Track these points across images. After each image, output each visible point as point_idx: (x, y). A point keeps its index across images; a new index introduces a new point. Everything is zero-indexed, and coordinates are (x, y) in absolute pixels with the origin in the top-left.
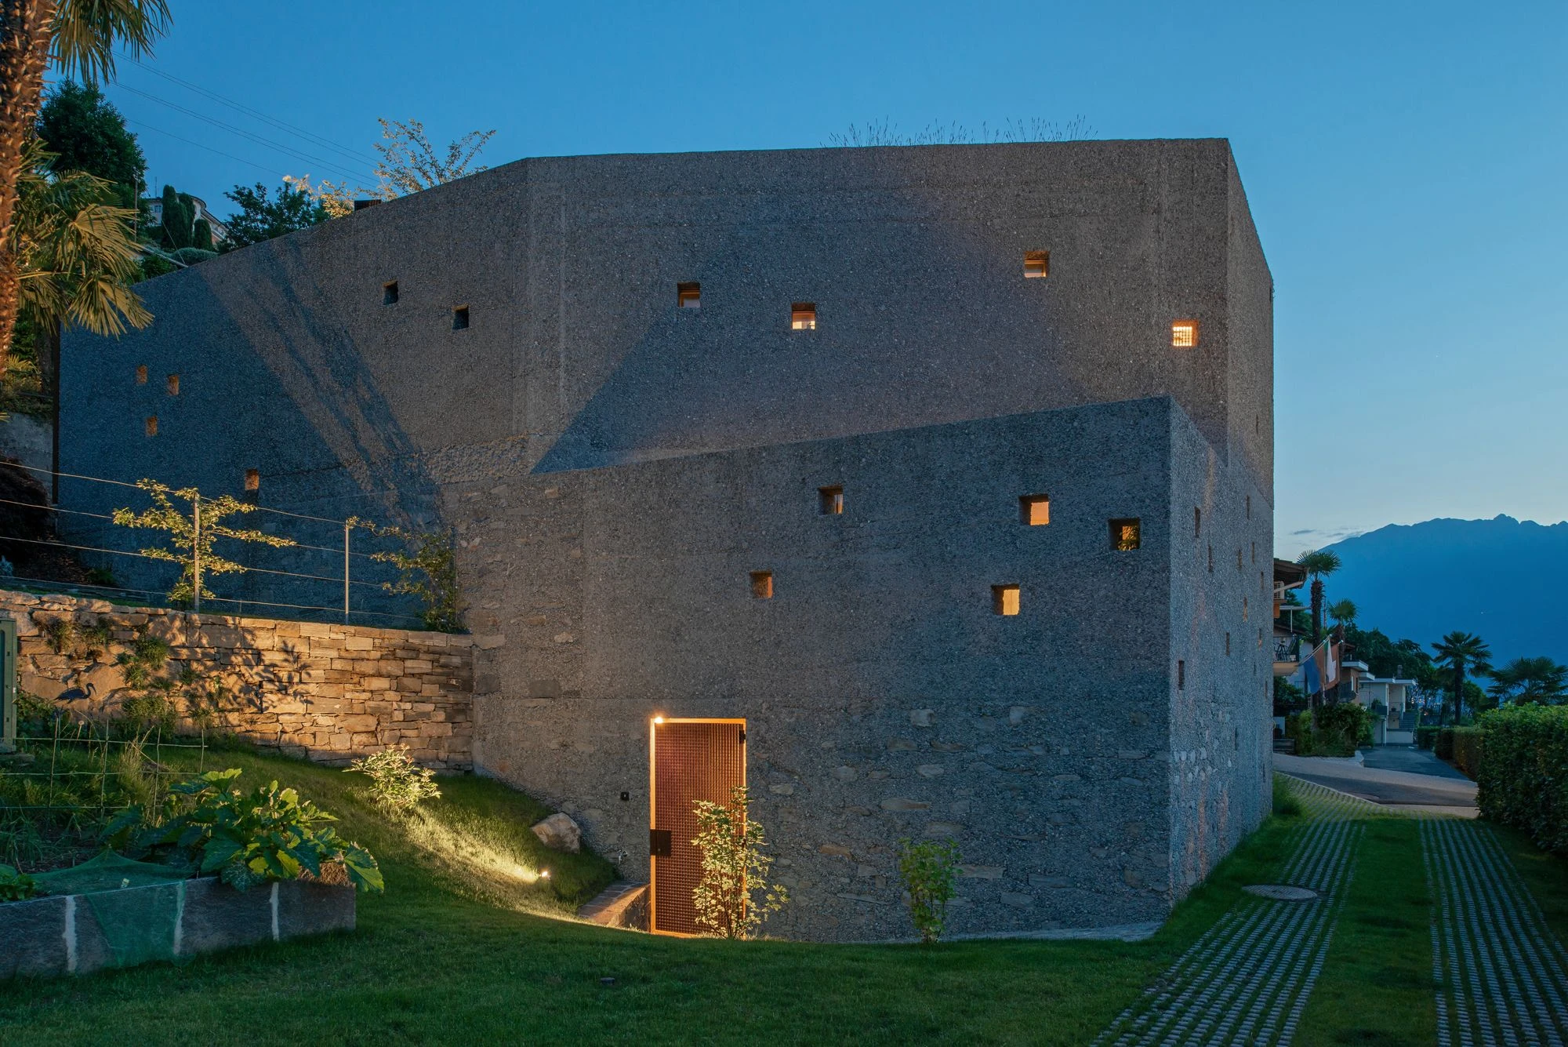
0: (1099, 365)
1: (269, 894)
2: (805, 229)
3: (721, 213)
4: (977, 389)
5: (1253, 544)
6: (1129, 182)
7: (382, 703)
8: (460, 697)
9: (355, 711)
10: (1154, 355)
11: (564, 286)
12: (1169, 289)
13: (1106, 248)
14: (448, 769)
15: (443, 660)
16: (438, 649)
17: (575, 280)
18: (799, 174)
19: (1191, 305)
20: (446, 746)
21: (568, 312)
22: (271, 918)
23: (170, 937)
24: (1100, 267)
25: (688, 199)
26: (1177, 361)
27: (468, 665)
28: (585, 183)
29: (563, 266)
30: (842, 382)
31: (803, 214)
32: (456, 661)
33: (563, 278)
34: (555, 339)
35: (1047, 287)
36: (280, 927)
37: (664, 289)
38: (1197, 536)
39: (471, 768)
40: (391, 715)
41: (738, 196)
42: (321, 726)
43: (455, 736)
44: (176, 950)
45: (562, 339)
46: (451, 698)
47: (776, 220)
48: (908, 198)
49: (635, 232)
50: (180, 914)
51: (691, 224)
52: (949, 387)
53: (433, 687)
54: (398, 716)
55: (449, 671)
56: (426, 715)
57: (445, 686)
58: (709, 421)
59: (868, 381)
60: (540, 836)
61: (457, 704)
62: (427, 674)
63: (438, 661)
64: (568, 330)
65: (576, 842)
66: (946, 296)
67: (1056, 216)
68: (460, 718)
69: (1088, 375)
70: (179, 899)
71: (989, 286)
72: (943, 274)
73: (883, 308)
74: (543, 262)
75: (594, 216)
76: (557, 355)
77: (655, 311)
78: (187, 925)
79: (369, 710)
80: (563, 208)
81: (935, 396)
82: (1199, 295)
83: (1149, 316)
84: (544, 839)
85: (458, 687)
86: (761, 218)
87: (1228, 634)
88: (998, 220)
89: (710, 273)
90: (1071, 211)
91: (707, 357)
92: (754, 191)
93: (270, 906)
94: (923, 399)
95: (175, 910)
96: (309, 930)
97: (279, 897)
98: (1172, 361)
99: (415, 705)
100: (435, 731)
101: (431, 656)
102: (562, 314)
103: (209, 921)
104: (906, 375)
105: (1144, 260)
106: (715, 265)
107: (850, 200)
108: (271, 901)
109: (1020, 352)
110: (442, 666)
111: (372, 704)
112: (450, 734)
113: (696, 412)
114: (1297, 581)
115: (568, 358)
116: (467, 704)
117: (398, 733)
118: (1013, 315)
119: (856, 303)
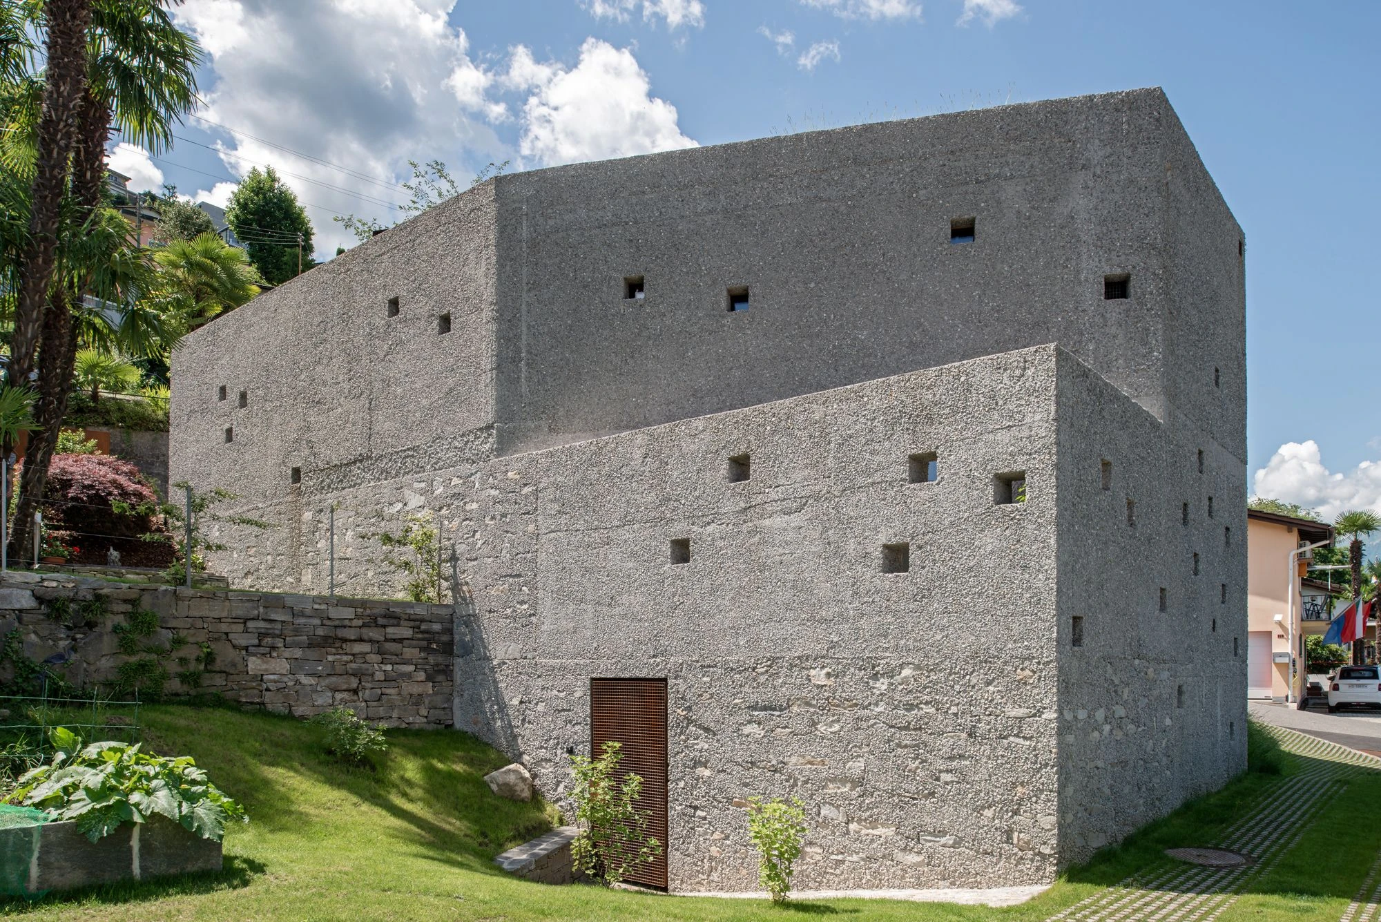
0: (1027, 325)
1: (129, 838)
2: (739, 217)
3: (663, 210)
4: (904, 357)
5: (1210, 499)
6: (1056, 141)
7: (363, 665)
8: (440, 659)
9: (337, 672)
10: (1084, 311)
11: (526, 288)
12: (1099, 243)
13: (1033, 208)
14: (428, 723)
15: (423, 627)
16: (418, 617)
17: (535, 281)
18: (733, 166)
19: (1123, 257)
20: (427, 702)
21: (529, 311)
22: (132, 859)
23: (25, 875)
24: (1026, 227)
25: (634, 199)
26: (1108, 316)
27: (450, 631)
28: (543, 194)
29: (525, 269)
30: (774, 358)
31: (738, 203)
32: (436, 627)
33: (525, 281)
34: (518, 337)
35: (973, 253)
36: (141, 867)
37: (612, 283)
38: (1106, 488)
39: (451, 722)
40: (372, 675)
41: (679, 192)
42: (305, 685)
43: (435, 694)
44: (33, 886)
45: (524, 337)
46: (432, 660)
47: (711, 211)
48: (836, 178)
49: (586, 234)
50: (36, 854)
51: (636, 222)
52: (876, 356)
53: (414, 650)
54: (379, 676)
55: (430, 636)
56: (409, 676)
57: (427, 649)
58: (651, 402)
59: (799, 356)
60: (492, 785)
61: (437, 665)
62: (408, 639)
63: (419, 628)
64: (529, 327)
65: (526, 790)
66: (874, 269)
67: (982, 181)
68: (440, 678)
69: (1015, 336)
70: (34, 840)
71: (915, 256)
72: (870, 248)
73: (812, 285)
74: (508, 268)
75: (551, 222)
76: (518, 351)
77: (604, 304)
78: (42, 863)
79: (351, 672)
80: (525, 217)
81: (863, 366)
82: (1131, 247)
83: (1078, 273)
84: (494, 787)
85: (438, 650)
86: (699, 211)
87: (1162, 590)
88: (924, 192)
89: (652, 265)
90: (998, 176)
91: (650, 343)
92: (693, 186)
93: (130, 849)
94: (851, 369)
95: (31, 851)
96: (173, 871)
97: (140, 840)
98: (1103, 315)
99: (396, 666)
100: (416, 689)
101: (412, 623)
102: (524, 313)
103: (66, 860)
104: (834, 346)
105: (1073, 217)
106: (657, 257)
107: (781, 186)
108: (131, 843)
109: (946, 318)
110: (422, 632)
111: (353, 665)
112: (431, 692)
113: (641, 394)
114: (1326, 539)
115: (529, 352)
116: (447, 666)
117: (379, 692)
118: (939, 282)
119: (786, 283)
